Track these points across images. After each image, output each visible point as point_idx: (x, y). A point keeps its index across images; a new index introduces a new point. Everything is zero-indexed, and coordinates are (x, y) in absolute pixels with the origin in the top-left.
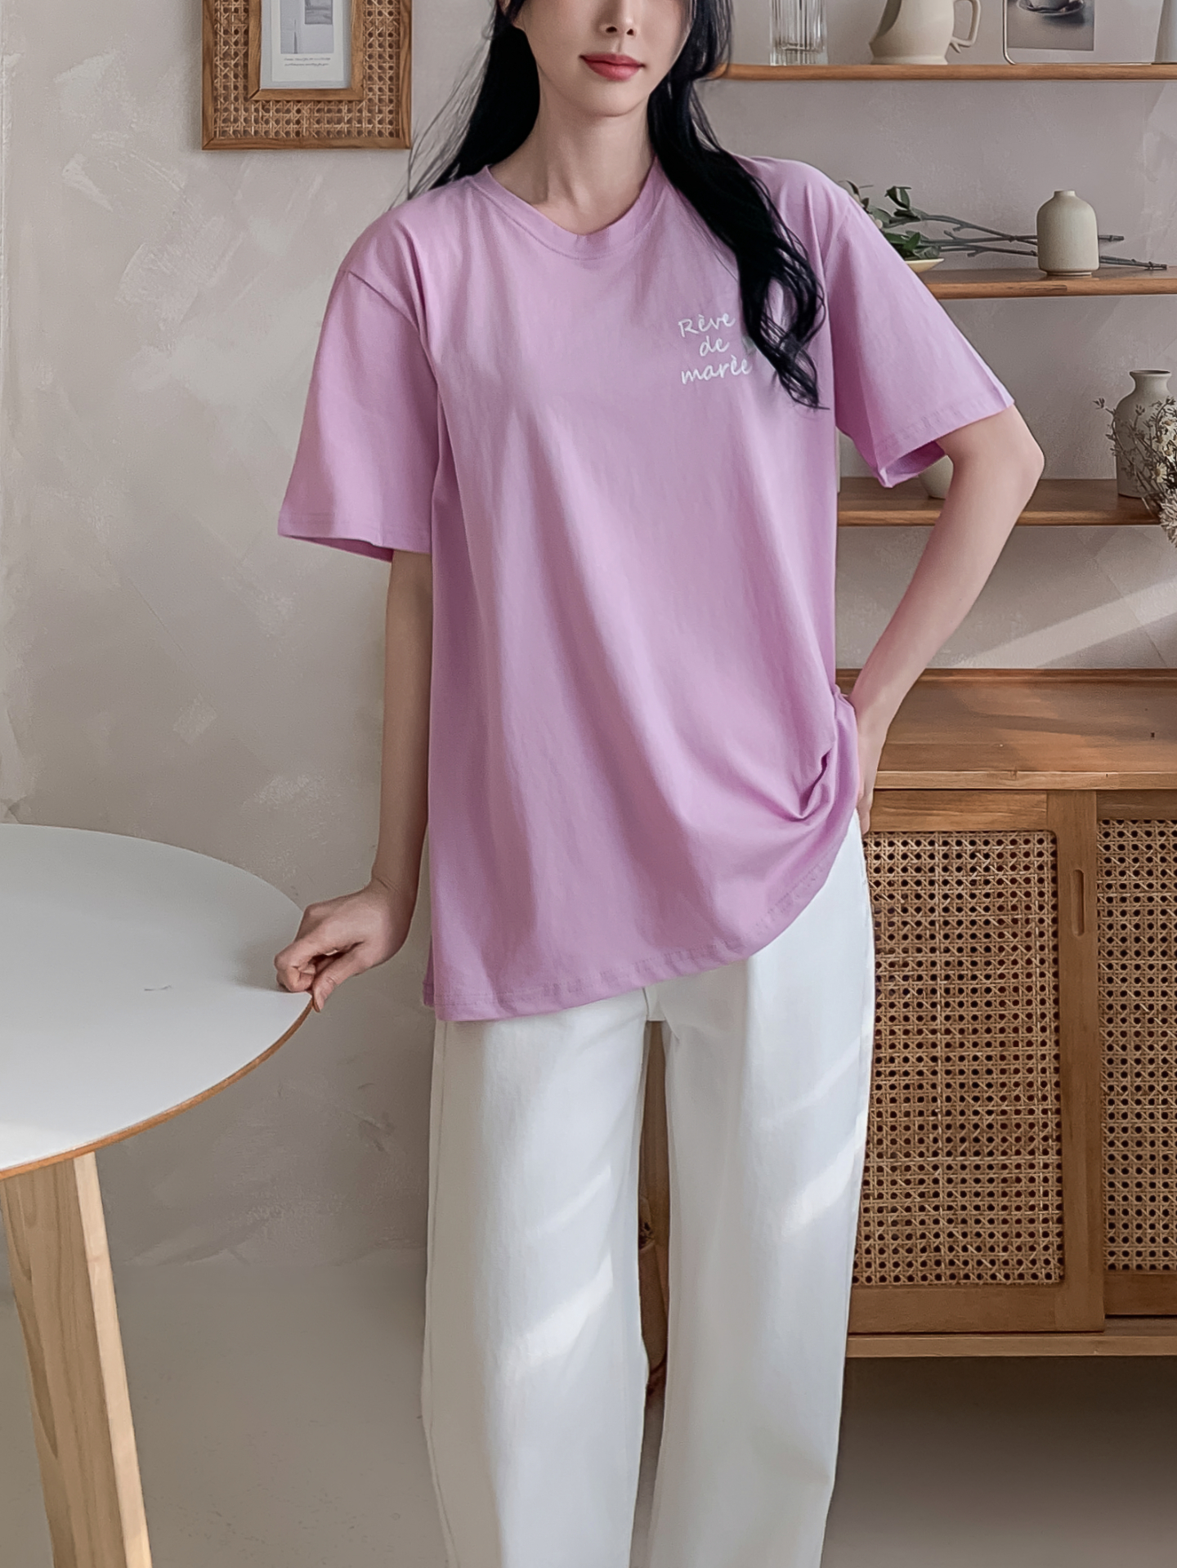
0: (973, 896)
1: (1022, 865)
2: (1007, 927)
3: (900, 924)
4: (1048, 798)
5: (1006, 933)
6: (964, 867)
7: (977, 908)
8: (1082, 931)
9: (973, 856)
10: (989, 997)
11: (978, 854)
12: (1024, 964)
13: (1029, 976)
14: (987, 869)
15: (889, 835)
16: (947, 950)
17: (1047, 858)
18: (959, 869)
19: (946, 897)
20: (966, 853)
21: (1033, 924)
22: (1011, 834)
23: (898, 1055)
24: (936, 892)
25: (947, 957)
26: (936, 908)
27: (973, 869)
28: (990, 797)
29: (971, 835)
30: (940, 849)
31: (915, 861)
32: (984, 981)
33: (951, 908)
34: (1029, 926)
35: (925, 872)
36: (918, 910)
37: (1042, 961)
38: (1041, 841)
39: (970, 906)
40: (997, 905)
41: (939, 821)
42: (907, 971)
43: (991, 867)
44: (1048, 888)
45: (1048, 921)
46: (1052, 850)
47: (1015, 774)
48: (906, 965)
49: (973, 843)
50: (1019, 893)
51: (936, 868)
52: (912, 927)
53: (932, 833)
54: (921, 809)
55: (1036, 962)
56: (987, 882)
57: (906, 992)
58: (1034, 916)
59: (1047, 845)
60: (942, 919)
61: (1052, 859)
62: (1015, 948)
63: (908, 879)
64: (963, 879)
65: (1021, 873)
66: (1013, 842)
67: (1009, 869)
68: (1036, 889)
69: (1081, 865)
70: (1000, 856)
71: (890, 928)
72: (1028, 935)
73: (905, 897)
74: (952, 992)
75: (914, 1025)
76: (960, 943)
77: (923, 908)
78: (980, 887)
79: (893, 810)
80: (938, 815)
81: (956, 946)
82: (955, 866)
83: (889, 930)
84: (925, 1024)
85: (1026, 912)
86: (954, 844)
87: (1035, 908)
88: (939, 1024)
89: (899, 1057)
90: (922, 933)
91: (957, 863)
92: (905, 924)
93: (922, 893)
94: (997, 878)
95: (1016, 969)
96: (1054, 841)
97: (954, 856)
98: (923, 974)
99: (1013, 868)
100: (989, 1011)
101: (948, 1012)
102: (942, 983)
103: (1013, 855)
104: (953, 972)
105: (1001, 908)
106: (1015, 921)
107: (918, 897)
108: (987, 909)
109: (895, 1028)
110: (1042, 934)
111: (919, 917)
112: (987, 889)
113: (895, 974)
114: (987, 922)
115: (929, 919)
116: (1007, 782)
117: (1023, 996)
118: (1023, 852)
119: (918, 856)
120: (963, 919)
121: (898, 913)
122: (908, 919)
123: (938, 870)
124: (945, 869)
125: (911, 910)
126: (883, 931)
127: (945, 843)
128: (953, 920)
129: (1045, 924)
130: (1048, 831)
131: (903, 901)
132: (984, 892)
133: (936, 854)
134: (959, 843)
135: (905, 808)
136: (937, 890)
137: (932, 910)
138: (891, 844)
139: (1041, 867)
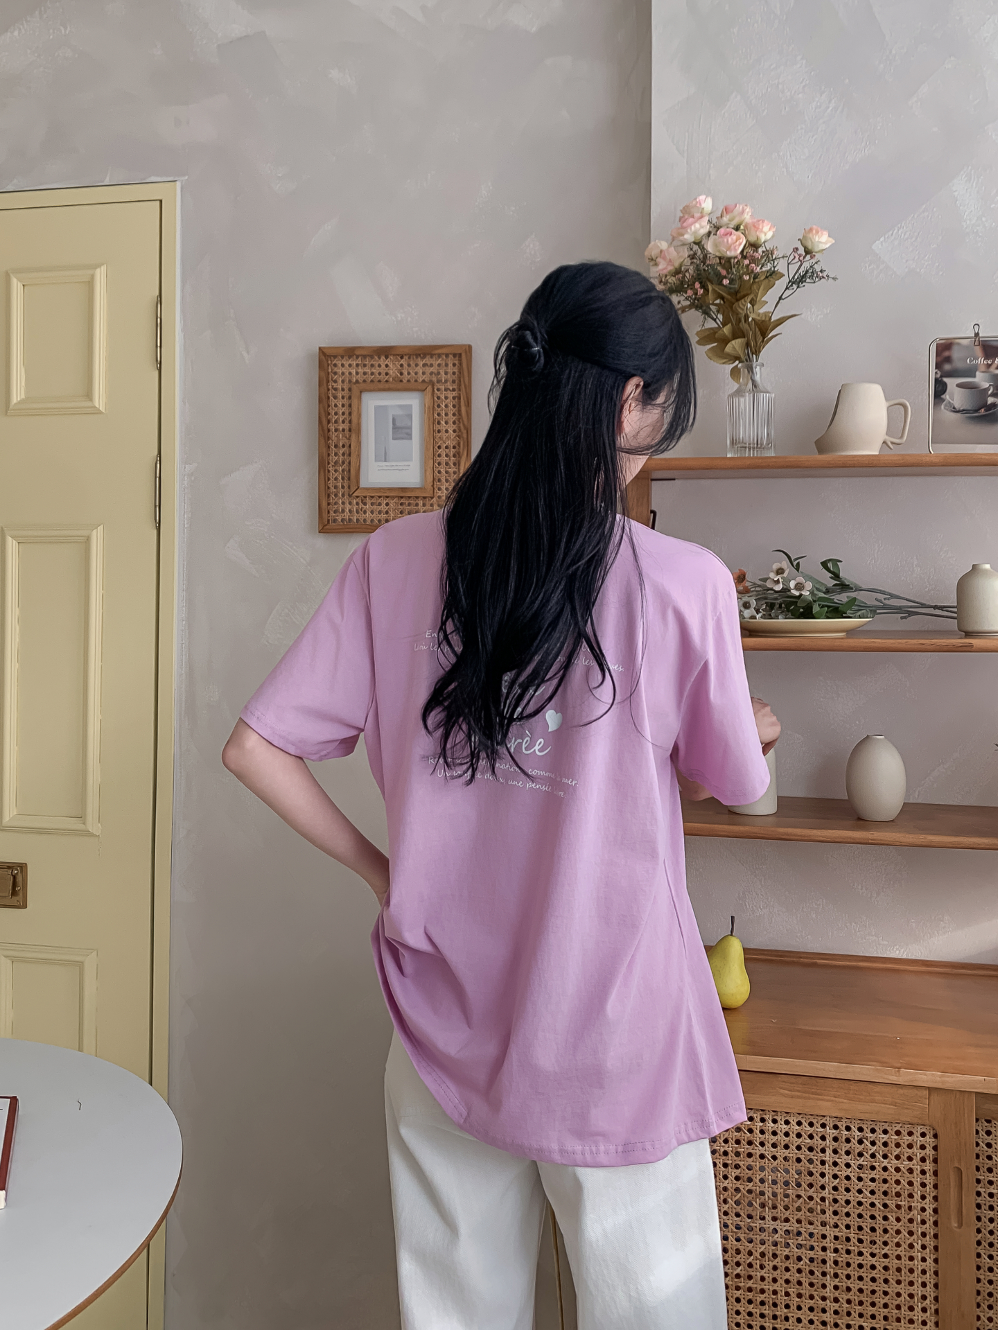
0: (860, 1179)
1: (906, 1155)
2: (892, 1211)
3: (794, 1197)
4: (929, 1094)
5: (890, 1217)
6: (852, 1152)
7: (864, 1190)
8: (960, 1225)
9: (860, 1142)
10: (874, 1274)
11: (865, 1140)
12: (907, 1247)
13: (911, 1259)
14: (873, 1156)
15: (785, 1115)
16: (836, 1226)
17: (929, 1152)
18: (848, 1153)
19: (835, 1177)
20: (854, 1139)
21: (915, 1212)
22: (896, 1125)
23: (793, 1315)
24: (826, 1172)
25: (836, 1232)
26: (827, 1186)
27: (860, 1155)
28: (877, 1088)
29: (860, 1121)
30: (830, 1132)
31: (809, 1141)
32: (870, 1258)
33: (840, 1188)
34: (912, 1213)
35: (817, 1152)
36: (811, 1186)
37: (924, 1247)
38: (923, 1135)
39: (857, 1188)
40: (882, 1190)
41: (828, 1106)
42: (800, 1240)
43: (877, 1154)
44: (929, 1179)
45: (929, 1211)
46: (934, 1145)
47: (899, 1071)
48: (799, 1234)
49: (861, 1130)
50: (902, 1181)
51: (827, 1149)
52: (805, 1200)
53: (824, 1116)
54: (813, 1093)
55: (918, 1247)
56: (873, 1168)
57: (799, 1259)
58: (917, 1203)
59: (929, 1140)
60: (831, 1198)
61: (933, 1152)
62: (898, 1232)
63: (802, 1157)
64: (852, 1163)
65: (904, 1163)
66: (898, 1133)
67: (893, 1158)
68: (919, 1179)
69: (959, 1162)
70: (885, 1144)
71: (786, 1199)
72: (911, 1221)
73: (799, 1173)
74: (840, 1264)
75: (806, 1290)
76: (848, 1220)
77: (815, 1184)
78: (867, 1172)
79: (787, 1092)
80: (828, 1101)
81: (845, 1223)
82: (844, 1150)
83: (784, 1201)
84: (816, 1290)
85: (909, 1199)
86: (844, 1128)
87: (917, 1196)
88: (828, 1292)
89: (793, 1317)
90: (814, 1207)
91: (846, 1147)
92: (799, 1197)
93: (814, 1171)
94: (883, 1165)
95: (900, 1251)
96: (935, 1136)
97: (844, 1140)
98: (815, 1244)
99: (897, 1157)
100: (874, 1286)
101: (836, 1282)
102: (830, 1256)
103: (898, 1145)
104: (841, 1246)
105: (885, 1193)
106: (898, 1207)
107: (811, 1174)
108: (872, 1192)
109: (790, 1291)
110: (923, 1222)
111: (811, 1192)
112: (873, 1174)
113: (790, 1242)
114: (873, 1205)
115: (820, 1196)
116: (891, 1077)
117: (905, 1276)
118: (907, 1143)
119: (811, 1137)
120: (851, 1199)
121: (792, 1186)
122: (802, 1193)
123: (829, 1152)
124: (835, 1152)
125: (804, 1186)
126: (779, 1201)
127: (836, 1127)
128: (842, 1198)
129: (927, 1212)
130: (930, 1126)
131: (797, 1177)
132: (870, 1177)
133: (827, 1136)
134: (848, 1128)
135: (798, 1091)
136: (828, 1170)
137: (823, 1187)
138: (787, 1122)
139: (923, 1160)
